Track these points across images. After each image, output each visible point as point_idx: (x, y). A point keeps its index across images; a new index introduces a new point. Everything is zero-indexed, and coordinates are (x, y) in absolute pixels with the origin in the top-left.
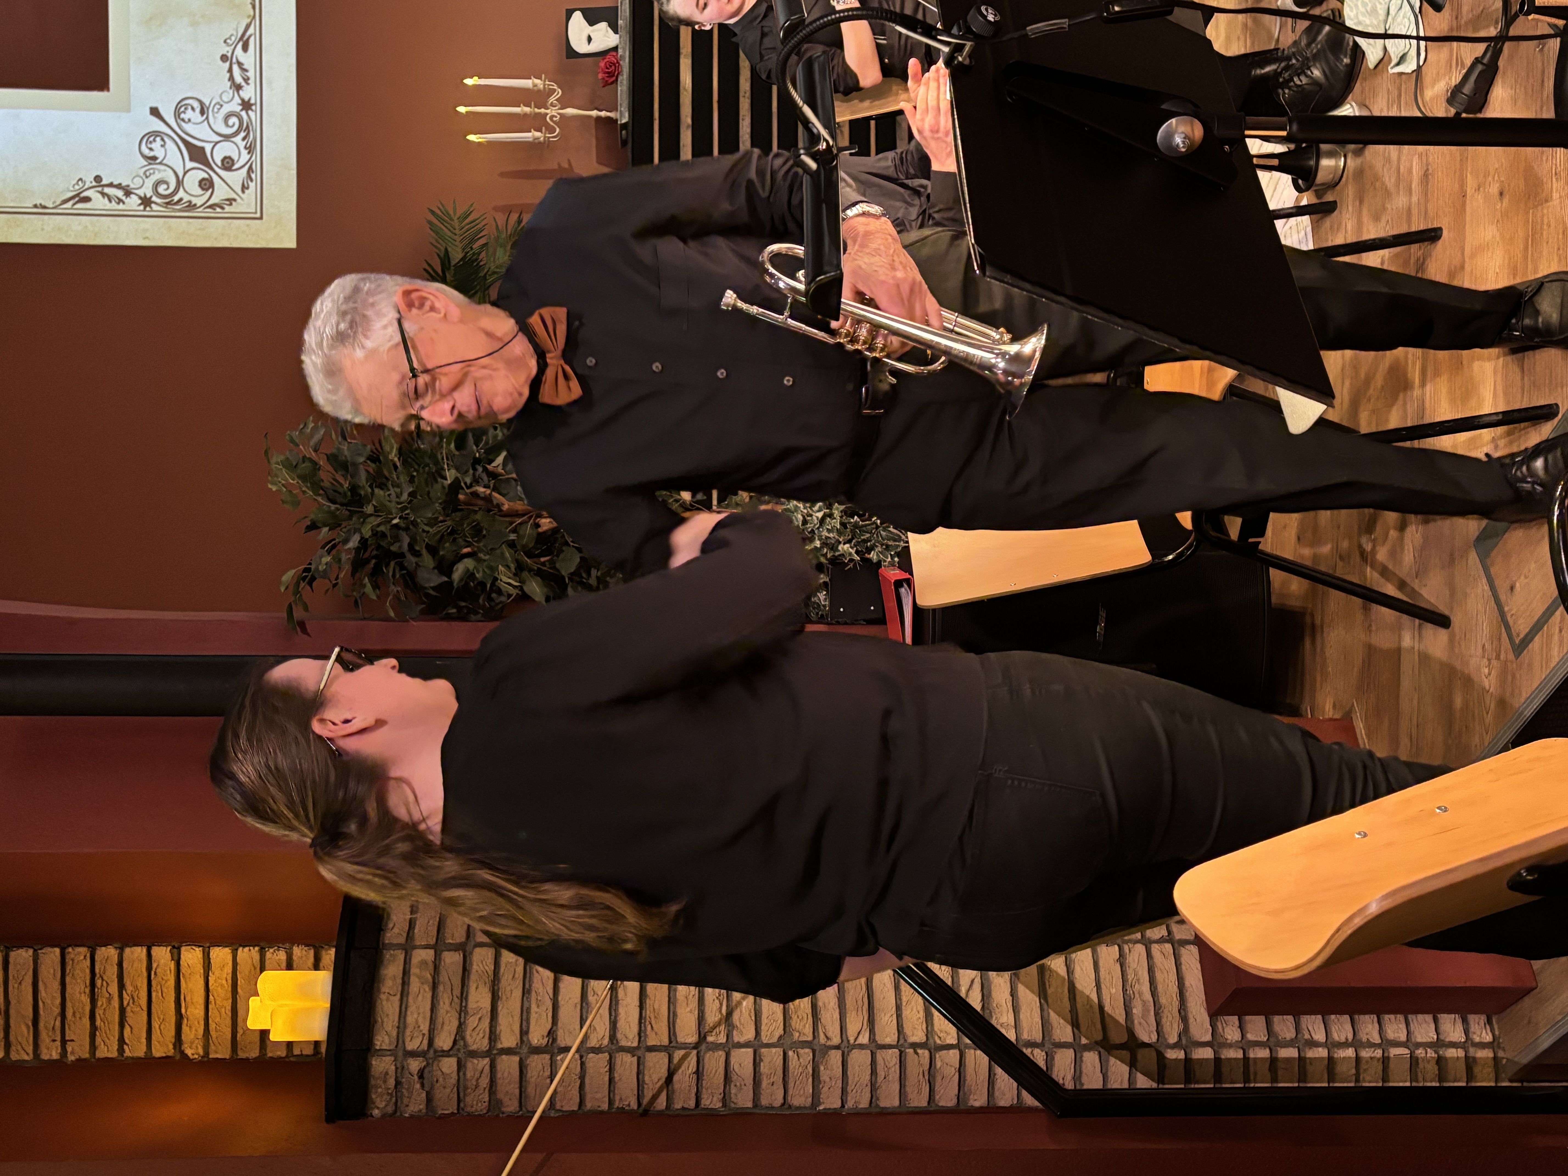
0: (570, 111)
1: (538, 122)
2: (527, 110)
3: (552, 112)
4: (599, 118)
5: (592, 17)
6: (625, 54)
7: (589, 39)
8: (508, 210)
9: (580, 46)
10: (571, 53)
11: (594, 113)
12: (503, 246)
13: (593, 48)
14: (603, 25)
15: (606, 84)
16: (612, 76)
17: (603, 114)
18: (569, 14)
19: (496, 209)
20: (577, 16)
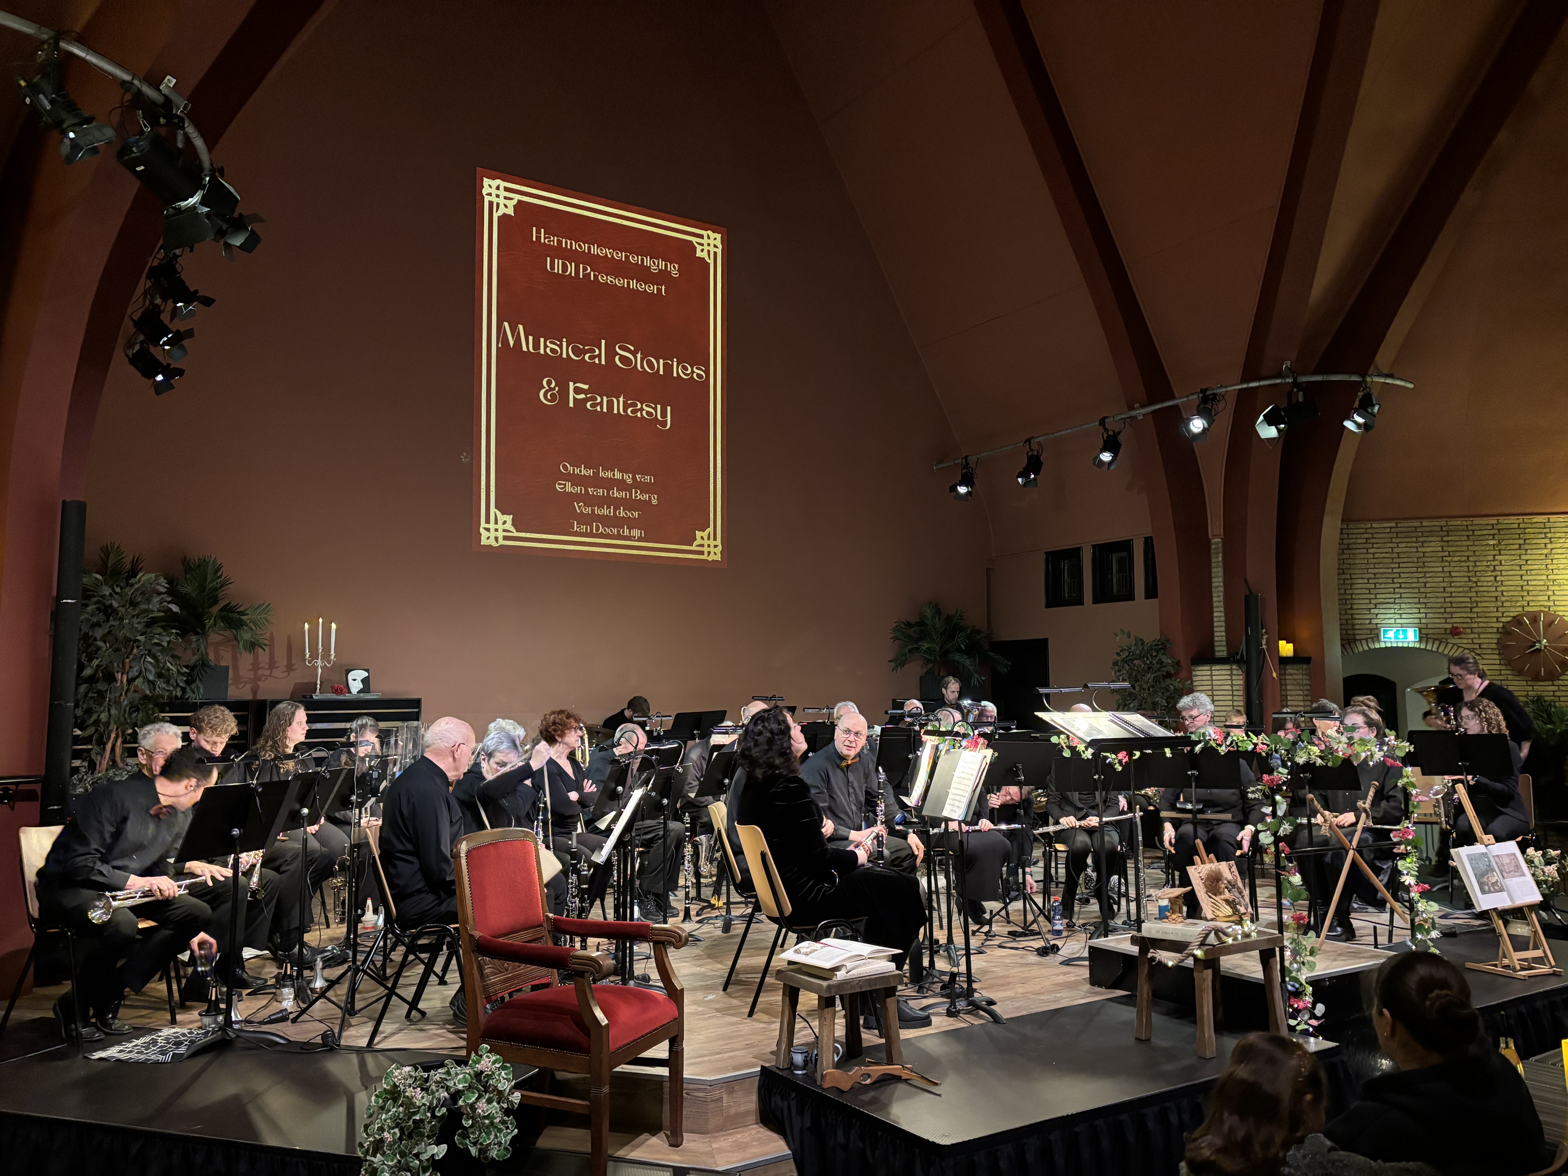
0: (320, 671)
1: (314, 656)
2: (320, 651)
3: (319, 662)
4: (316, 684)
5: (365, 681)
6: (348, 697)
7: (354, 680)
8: (272, 639)
9: (351, 676)
10: (348, 671)
11: (319, 682)
12: (252, 637)
13: (350, 682)
14: (361, 686)
15: (332, 688)
16: (336, 691)
17: (318, 686)
18: (367, 670)
19: (272, 633)
20: (367, 674)
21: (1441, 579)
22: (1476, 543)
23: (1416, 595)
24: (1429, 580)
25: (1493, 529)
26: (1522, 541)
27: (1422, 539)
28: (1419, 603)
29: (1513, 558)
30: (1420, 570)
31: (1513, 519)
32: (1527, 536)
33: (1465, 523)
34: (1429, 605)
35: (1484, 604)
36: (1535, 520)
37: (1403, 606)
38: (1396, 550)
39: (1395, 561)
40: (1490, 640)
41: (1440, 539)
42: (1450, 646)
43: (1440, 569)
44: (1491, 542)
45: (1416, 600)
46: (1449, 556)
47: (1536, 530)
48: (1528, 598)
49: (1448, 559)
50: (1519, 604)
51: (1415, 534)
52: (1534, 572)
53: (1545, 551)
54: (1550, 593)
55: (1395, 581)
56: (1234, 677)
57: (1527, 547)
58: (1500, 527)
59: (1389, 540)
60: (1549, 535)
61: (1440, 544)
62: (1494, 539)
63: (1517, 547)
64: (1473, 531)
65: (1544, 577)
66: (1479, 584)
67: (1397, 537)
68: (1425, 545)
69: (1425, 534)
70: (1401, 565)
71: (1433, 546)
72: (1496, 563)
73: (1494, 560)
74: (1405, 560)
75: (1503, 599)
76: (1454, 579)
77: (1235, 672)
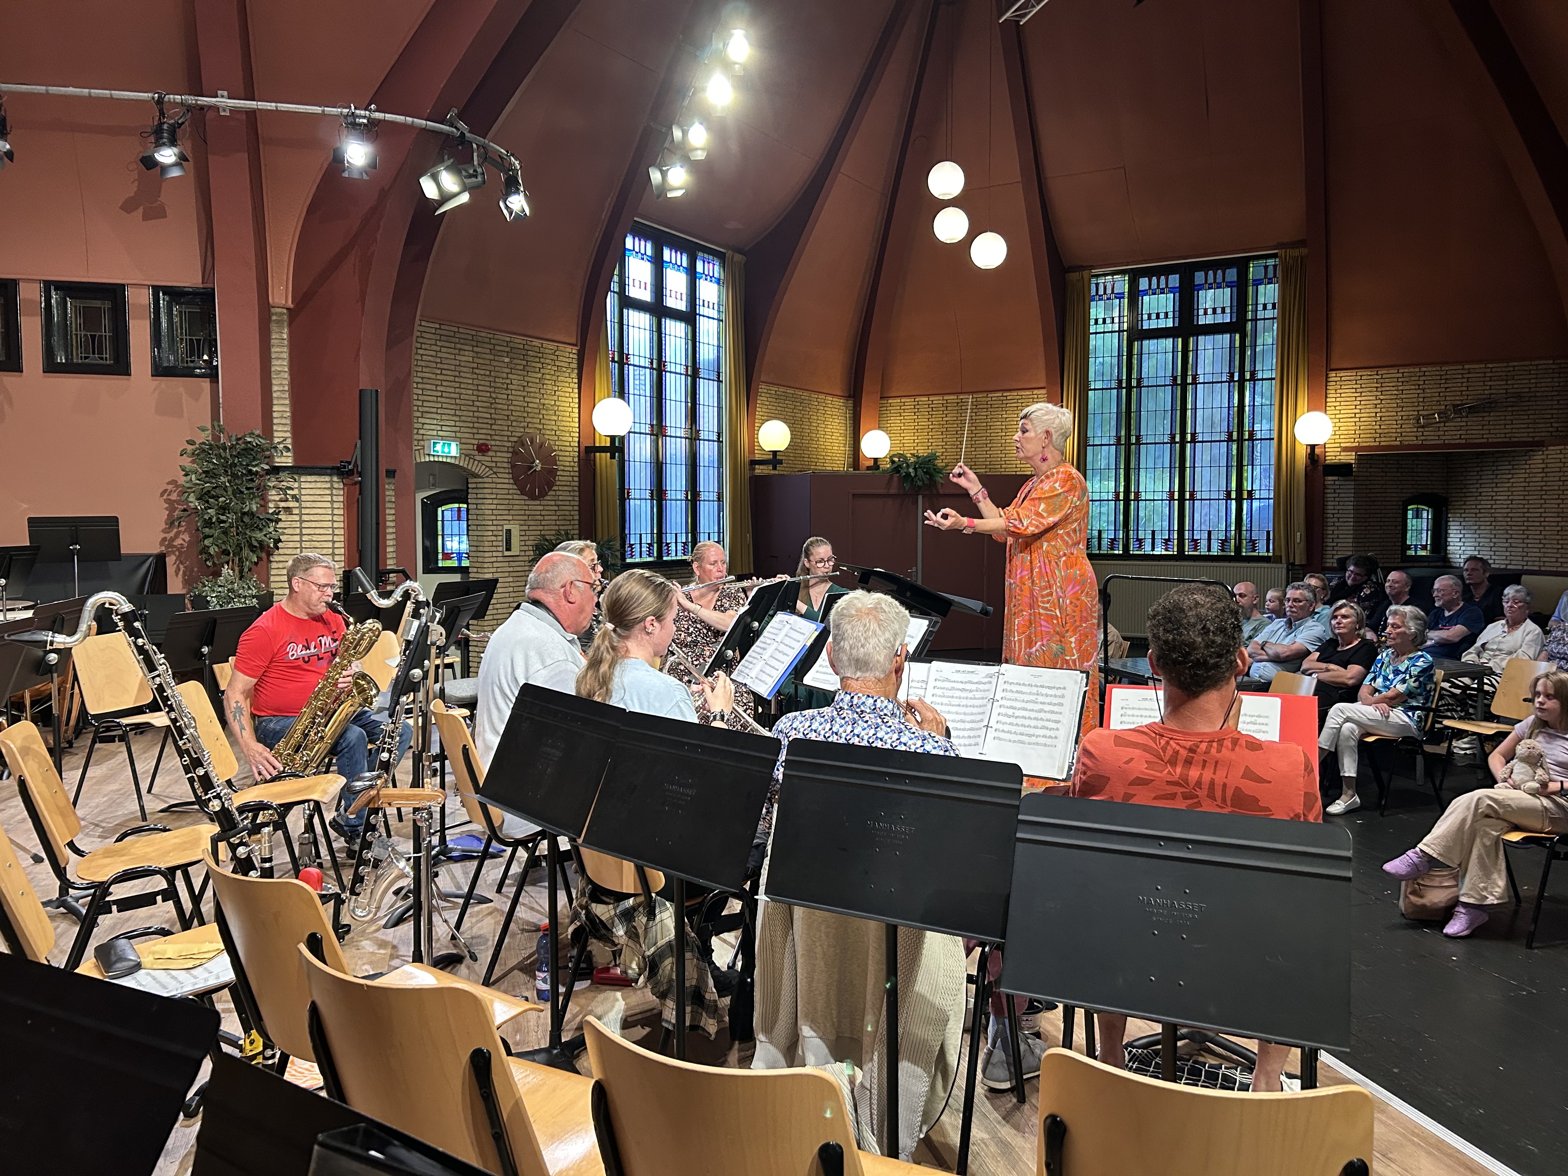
21: (470, 392)
22: (496, 358)
23: (453, 407)
24: (463, 391)
25: (507, 346)
26: (524, 363)
27: (459, 346)
28: (455, 415)
29: (519, 378)
30: (457, 379)
31: (519, 339)
32: (530, 359)
33: (489, 336)
34: (463, 418)
35: (499, 422)
36: (534, 344)
37: (444, 417)
38: (439, 354)
39: (439, 366)
40: (503, 458)
41: (471, 348)
42: (476, 462)
43: (470, 381)
44: (507, 360)
45: (453, 412)
46: (477, 368)
47: (535, 354)
48: (528, 420)
49: (477, 371)
50: (522, 424)
51: (453, 340)
52: (532, 395)
53: (539, 375)
54: (541, 416)
55: (439, 388)
56: (335, 492)
57: (528, 369)
58: (511, 345)
59: (433, 342)
60: (542, 360)
61: (471, 354)
62: (507, 357)
63: (522, 367)
64: (494, 345)
65: (538, 401)
66: (497, 401)
67: (440, 340)
68: (462, 353)
69: (462, 341)
70: (444, 372)
71: (466, 357)
72: (508, 381)
73: (507, 378)
74: (446, 367)
75: (512, 418)
76: (481, 394)
77: (336, 486)
